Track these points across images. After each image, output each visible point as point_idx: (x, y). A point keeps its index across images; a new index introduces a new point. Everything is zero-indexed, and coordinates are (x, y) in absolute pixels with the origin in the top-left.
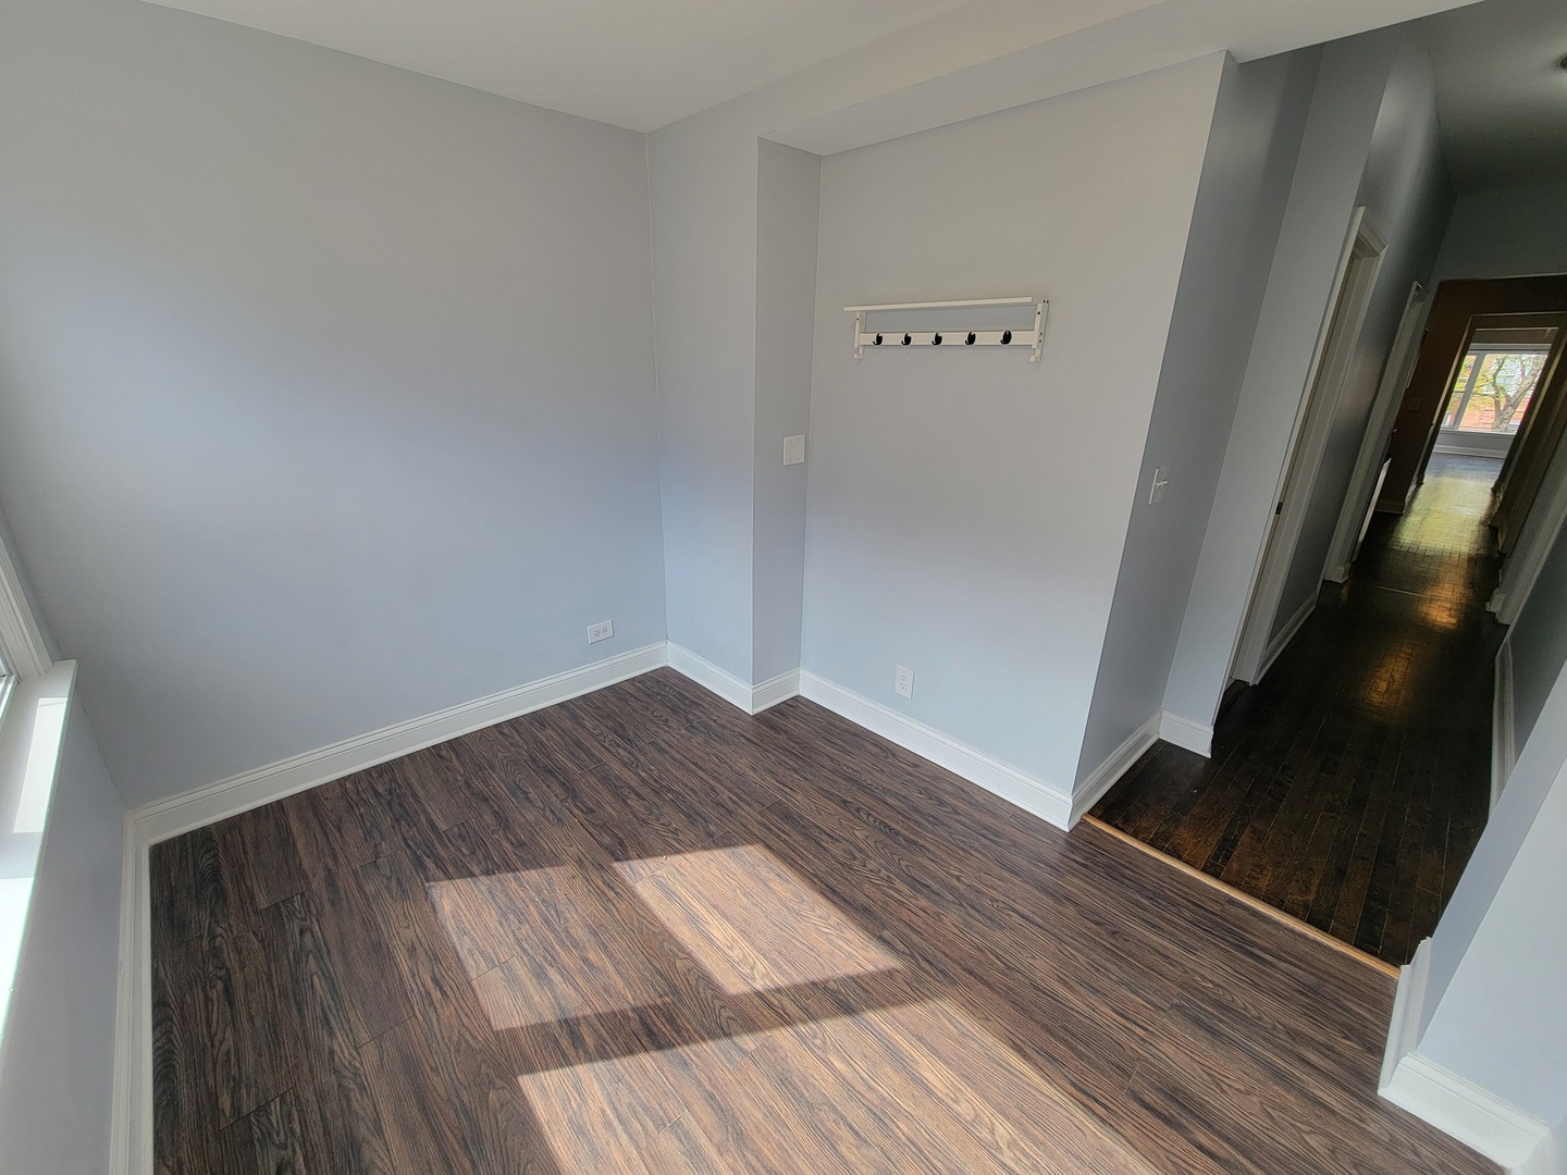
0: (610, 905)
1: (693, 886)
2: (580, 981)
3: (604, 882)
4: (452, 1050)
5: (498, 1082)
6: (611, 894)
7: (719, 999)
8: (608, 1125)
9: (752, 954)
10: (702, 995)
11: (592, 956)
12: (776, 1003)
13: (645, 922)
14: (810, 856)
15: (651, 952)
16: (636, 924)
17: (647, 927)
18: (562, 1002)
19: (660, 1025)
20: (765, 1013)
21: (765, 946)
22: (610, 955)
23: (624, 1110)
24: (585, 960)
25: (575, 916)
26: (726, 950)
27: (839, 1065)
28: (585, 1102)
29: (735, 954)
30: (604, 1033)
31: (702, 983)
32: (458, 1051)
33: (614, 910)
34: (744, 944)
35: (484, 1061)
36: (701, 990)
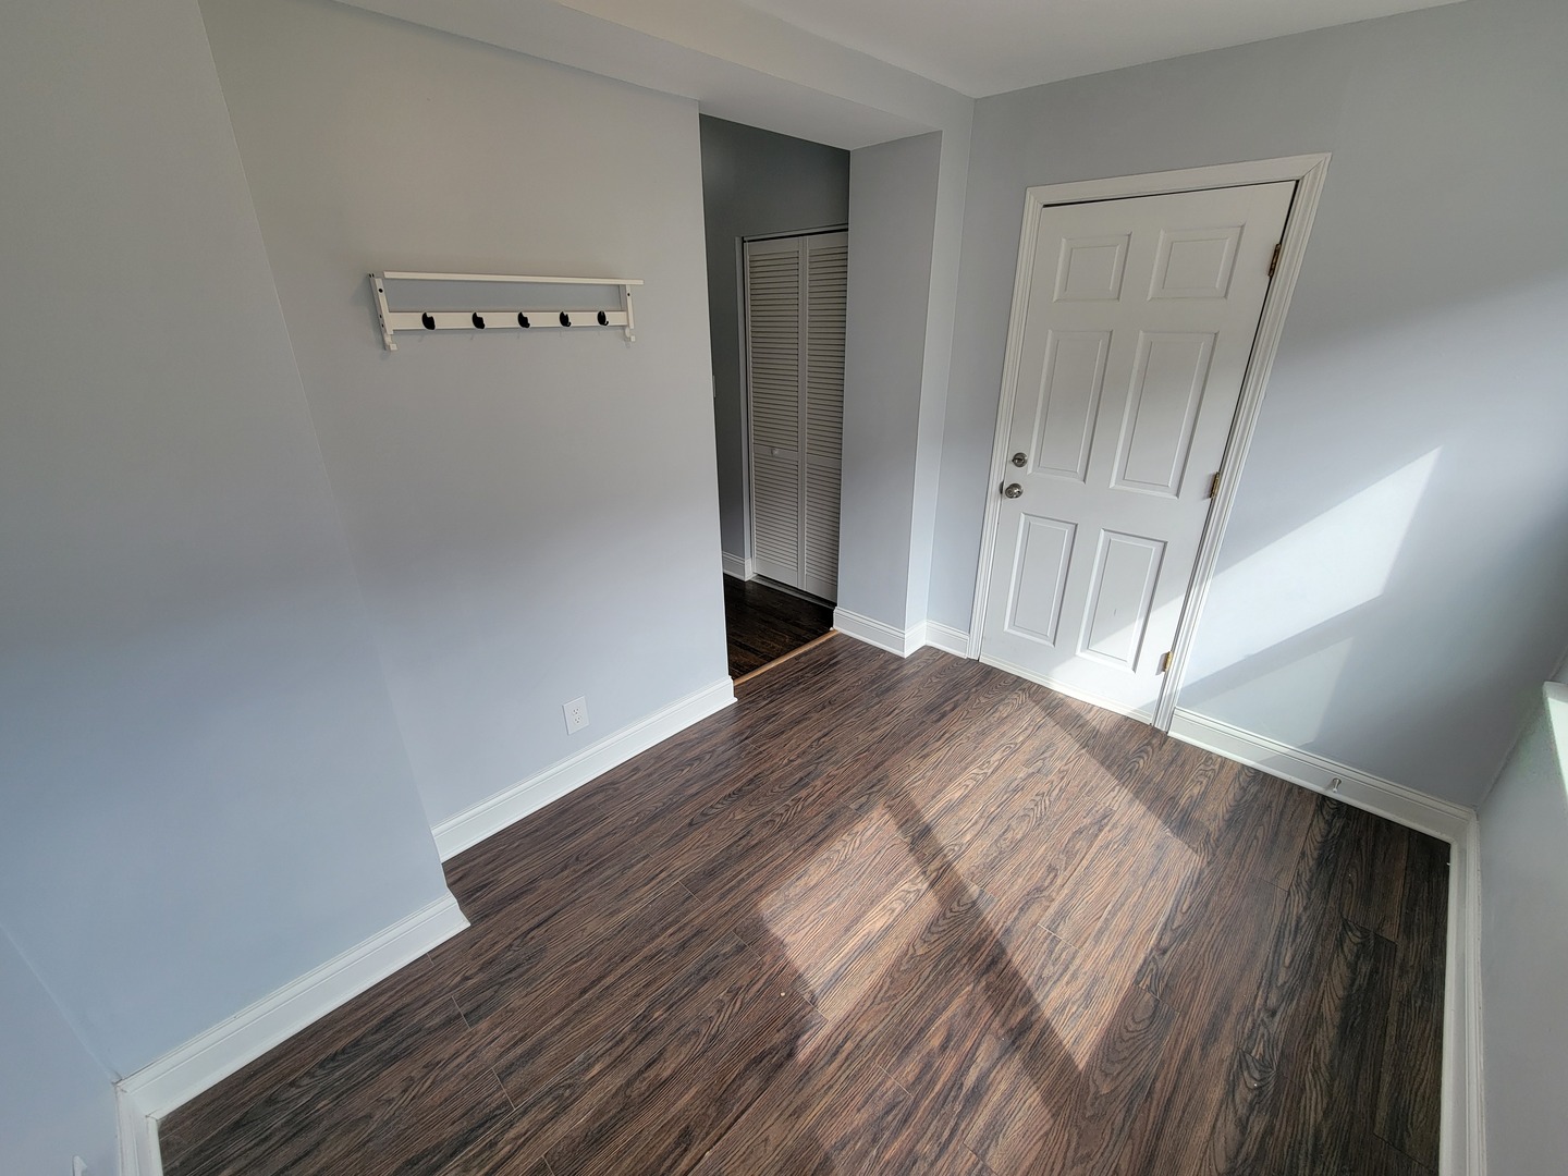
0: (864, 1043)
1: (822, 955)
2: (969, 1044)
3: (830, 1062)
4: (1092, 1163)
5: (1092, 1090)
6: (849, 1046)
7: (944, 914)
8: (1074, 976)
9: (894, 894)
10: (946, 927)
11: (936, 1042)
12: (935, 874)
13: (880, 995)
14: (771, 854)
15: (915, 980)
16: (885, 1004)
17: (886, 992)
18: (996, 1055)
19: (984, 956)
20: (946, 881)
21: (884, 884)
22: (931, 1021)
23: (1059, 967)
24: (944, 1047)
25: (889, 1083)
26: (895, 914)
27: (968, 837)
28: (1068, 1000)
29: (898, 906)
30: (1010, 1001)
31: (934, 929)
32: (1088, 1155)
33: (871, 1035)
34: (885, 901)
35: (1084, 1118)
36: (941, 929)
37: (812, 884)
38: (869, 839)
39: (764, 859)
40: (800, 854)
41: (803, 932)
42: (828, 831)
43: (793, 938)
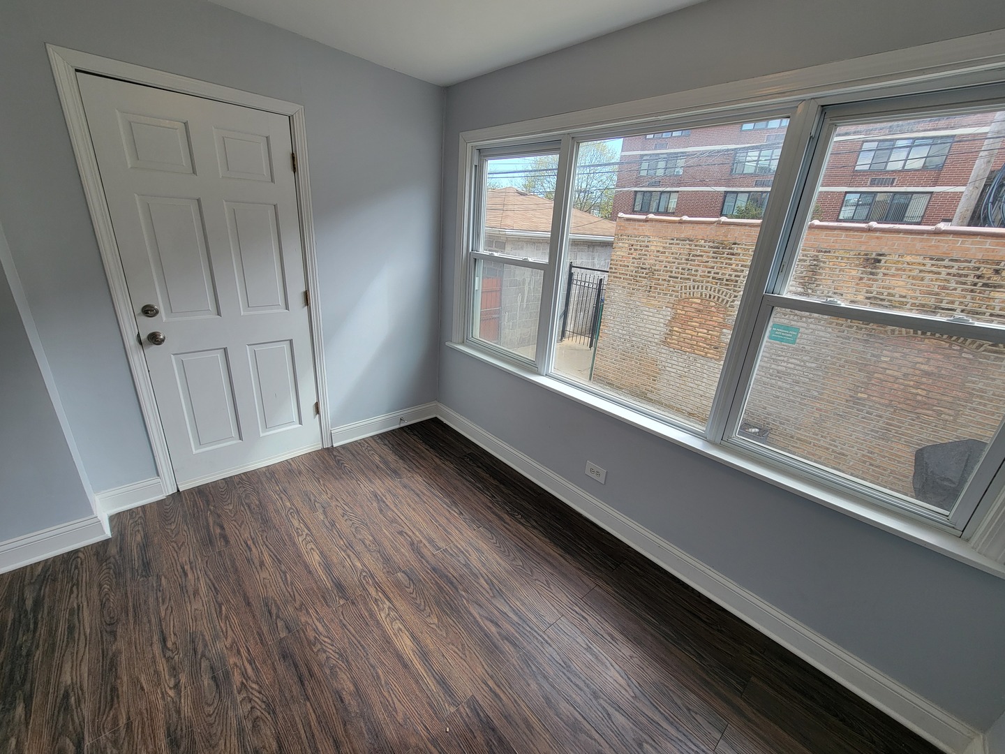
0: (490, 672)
1: (422, 690)
2: (496, 612)
3: (500, 700)
6: (491, 683)
7: (413, 598)
8: (467, 551)
9: (387, 627)
10: (422, 600)
11: (493, 629)
12: (380, 594)
13: (460, 654)
15: (454, 630)
16: (467, 653)
17: (459, 650)
18: (503, 601)
19: (447, 587)
20: (388, 589)
21: (375, 629)
22: (481, 628)
23: (461, 555)
24: (497, 625)
25: (515, 663)
26: (403, 629)
28: (478, 558)
29: (397, 625)
30: (475, 584)
31: (422, 607)
32: (546, 581)
33: (486, 666)
34: (390, 632)
35: (532, 576)
36: (423, 604)
37: (352, 688)
38: (328, 630)
39: (303, 736)
40: (314, 694)
41: (398, 704)
42: (301, 663)
43: (401, 714)
